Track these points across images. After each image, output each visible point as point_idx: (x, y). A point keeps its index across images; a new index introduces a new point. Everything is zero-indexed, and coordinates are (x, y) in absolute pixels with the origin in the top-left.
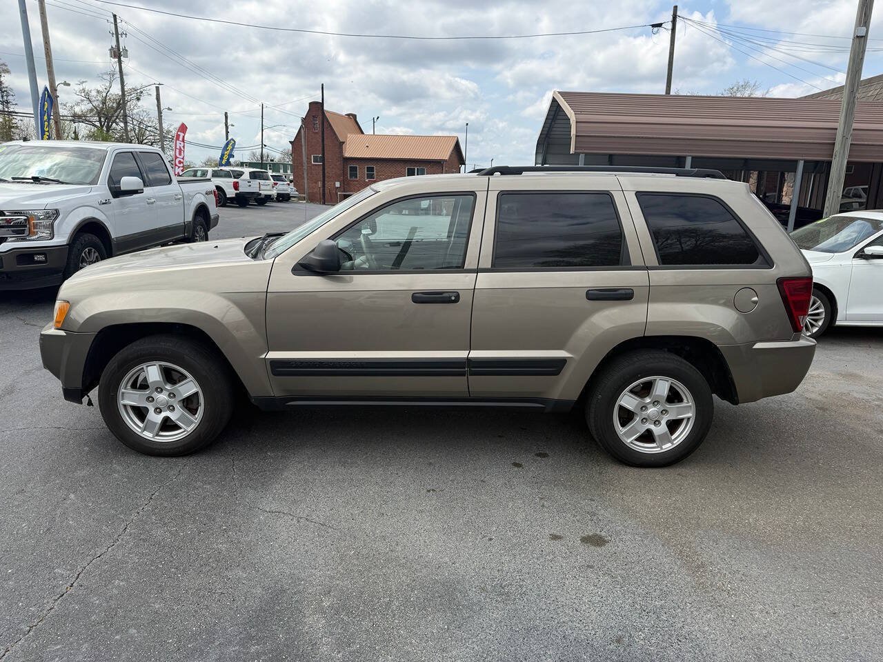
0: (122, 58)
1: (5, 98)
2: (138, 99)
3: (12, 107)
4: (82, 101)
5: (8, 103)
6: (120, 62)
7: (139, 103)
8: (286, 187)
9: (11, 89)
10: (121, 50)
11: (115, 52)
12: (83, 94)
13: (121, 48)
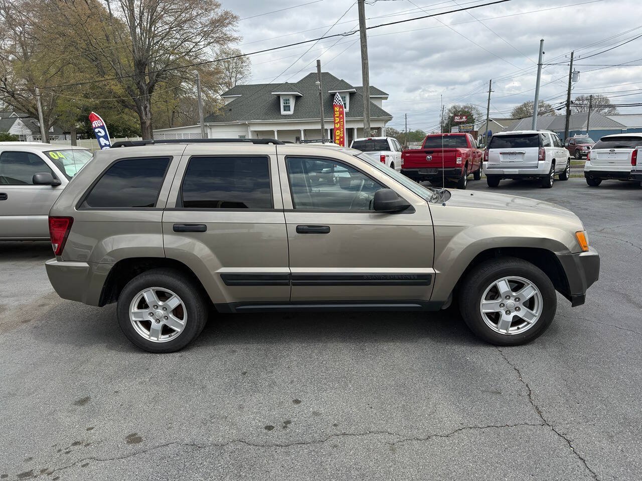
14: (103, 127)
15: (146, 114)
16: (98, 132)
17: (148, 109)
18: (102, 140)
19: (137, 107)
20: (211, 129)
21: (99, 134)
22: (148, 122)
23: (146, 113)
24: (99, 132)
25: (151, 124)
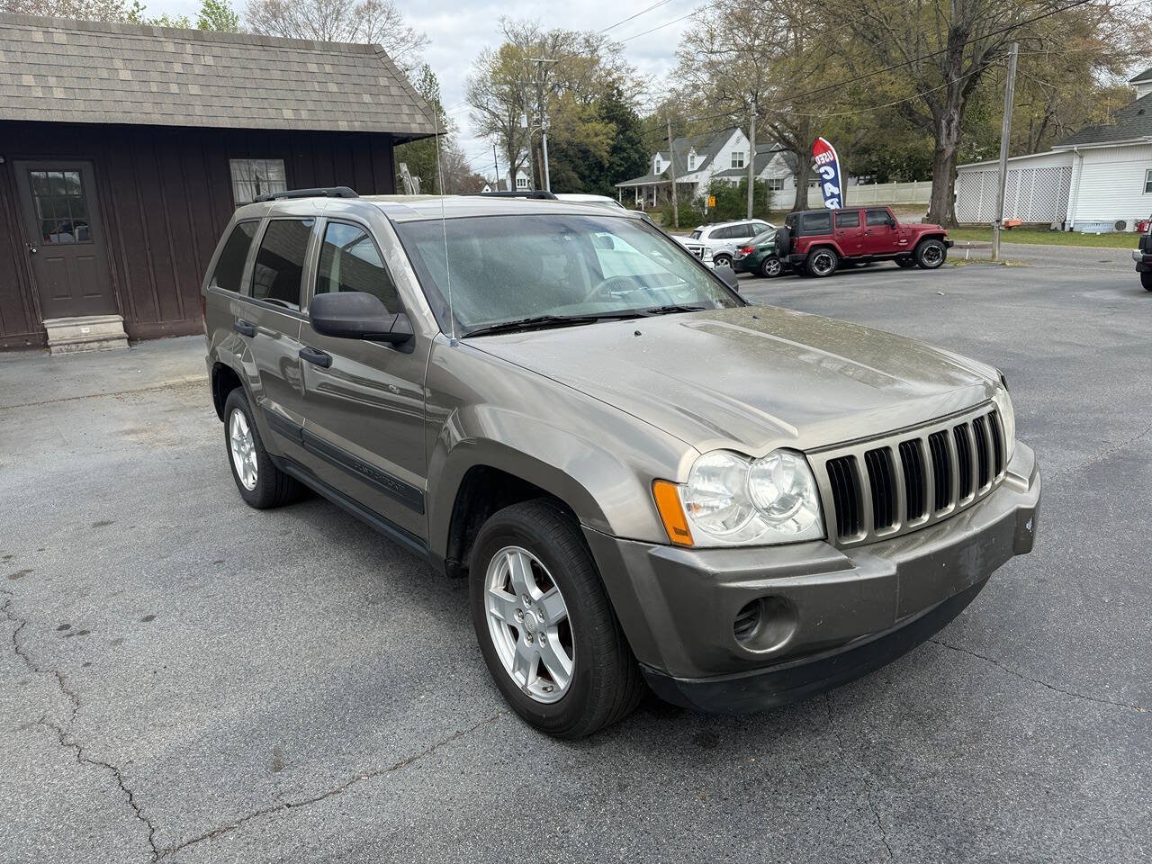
14: (832, 164)
15: (949, 134)
16: (824, 173)
17: (954, 124)
18: (828, 186)
19: (935, 121)
20: (1081, 157)
21: (825, 176)
22: (950, 150)
23: (950, 131)
24: (826, 172)
25: (955, 153)
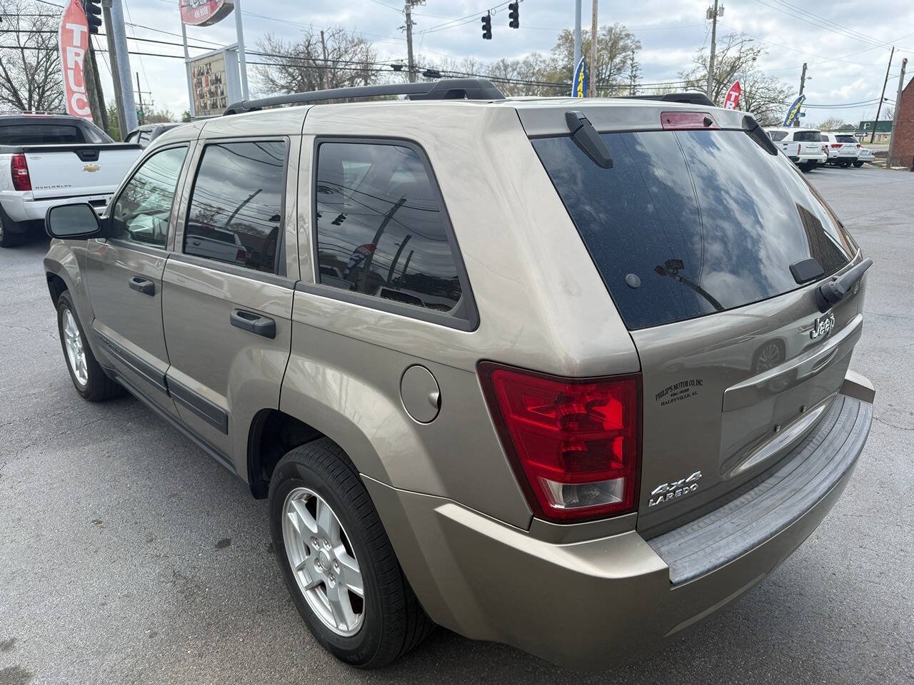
0: (718, 18)
1: (634, 73)
2: (754, 59)
3: (638, 80)
4: (698, 68)
5: (635, 77)
6: (715, 23)
7: (755, 64)
8: (851, 150)
9: (640, 64)
10: (718, 9)
11: (711, 12)
12: (700, 61)
13: (718, 7)
